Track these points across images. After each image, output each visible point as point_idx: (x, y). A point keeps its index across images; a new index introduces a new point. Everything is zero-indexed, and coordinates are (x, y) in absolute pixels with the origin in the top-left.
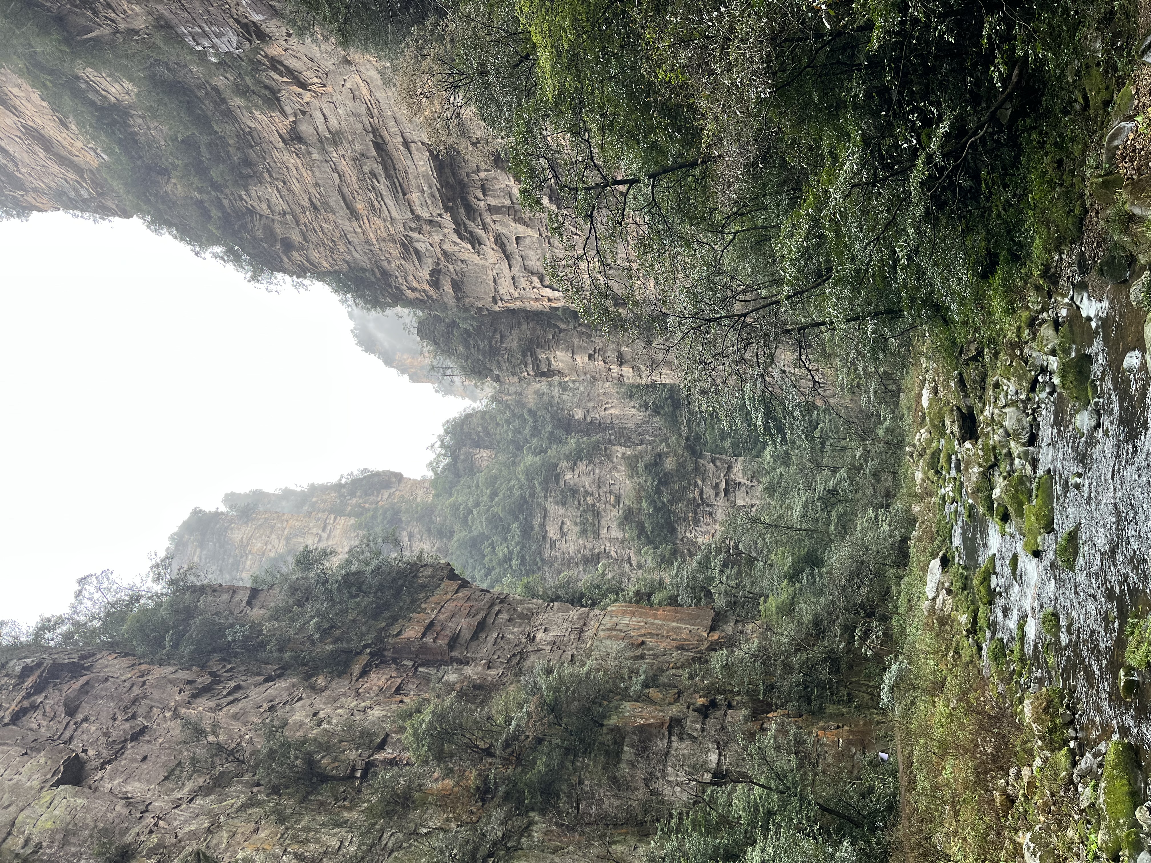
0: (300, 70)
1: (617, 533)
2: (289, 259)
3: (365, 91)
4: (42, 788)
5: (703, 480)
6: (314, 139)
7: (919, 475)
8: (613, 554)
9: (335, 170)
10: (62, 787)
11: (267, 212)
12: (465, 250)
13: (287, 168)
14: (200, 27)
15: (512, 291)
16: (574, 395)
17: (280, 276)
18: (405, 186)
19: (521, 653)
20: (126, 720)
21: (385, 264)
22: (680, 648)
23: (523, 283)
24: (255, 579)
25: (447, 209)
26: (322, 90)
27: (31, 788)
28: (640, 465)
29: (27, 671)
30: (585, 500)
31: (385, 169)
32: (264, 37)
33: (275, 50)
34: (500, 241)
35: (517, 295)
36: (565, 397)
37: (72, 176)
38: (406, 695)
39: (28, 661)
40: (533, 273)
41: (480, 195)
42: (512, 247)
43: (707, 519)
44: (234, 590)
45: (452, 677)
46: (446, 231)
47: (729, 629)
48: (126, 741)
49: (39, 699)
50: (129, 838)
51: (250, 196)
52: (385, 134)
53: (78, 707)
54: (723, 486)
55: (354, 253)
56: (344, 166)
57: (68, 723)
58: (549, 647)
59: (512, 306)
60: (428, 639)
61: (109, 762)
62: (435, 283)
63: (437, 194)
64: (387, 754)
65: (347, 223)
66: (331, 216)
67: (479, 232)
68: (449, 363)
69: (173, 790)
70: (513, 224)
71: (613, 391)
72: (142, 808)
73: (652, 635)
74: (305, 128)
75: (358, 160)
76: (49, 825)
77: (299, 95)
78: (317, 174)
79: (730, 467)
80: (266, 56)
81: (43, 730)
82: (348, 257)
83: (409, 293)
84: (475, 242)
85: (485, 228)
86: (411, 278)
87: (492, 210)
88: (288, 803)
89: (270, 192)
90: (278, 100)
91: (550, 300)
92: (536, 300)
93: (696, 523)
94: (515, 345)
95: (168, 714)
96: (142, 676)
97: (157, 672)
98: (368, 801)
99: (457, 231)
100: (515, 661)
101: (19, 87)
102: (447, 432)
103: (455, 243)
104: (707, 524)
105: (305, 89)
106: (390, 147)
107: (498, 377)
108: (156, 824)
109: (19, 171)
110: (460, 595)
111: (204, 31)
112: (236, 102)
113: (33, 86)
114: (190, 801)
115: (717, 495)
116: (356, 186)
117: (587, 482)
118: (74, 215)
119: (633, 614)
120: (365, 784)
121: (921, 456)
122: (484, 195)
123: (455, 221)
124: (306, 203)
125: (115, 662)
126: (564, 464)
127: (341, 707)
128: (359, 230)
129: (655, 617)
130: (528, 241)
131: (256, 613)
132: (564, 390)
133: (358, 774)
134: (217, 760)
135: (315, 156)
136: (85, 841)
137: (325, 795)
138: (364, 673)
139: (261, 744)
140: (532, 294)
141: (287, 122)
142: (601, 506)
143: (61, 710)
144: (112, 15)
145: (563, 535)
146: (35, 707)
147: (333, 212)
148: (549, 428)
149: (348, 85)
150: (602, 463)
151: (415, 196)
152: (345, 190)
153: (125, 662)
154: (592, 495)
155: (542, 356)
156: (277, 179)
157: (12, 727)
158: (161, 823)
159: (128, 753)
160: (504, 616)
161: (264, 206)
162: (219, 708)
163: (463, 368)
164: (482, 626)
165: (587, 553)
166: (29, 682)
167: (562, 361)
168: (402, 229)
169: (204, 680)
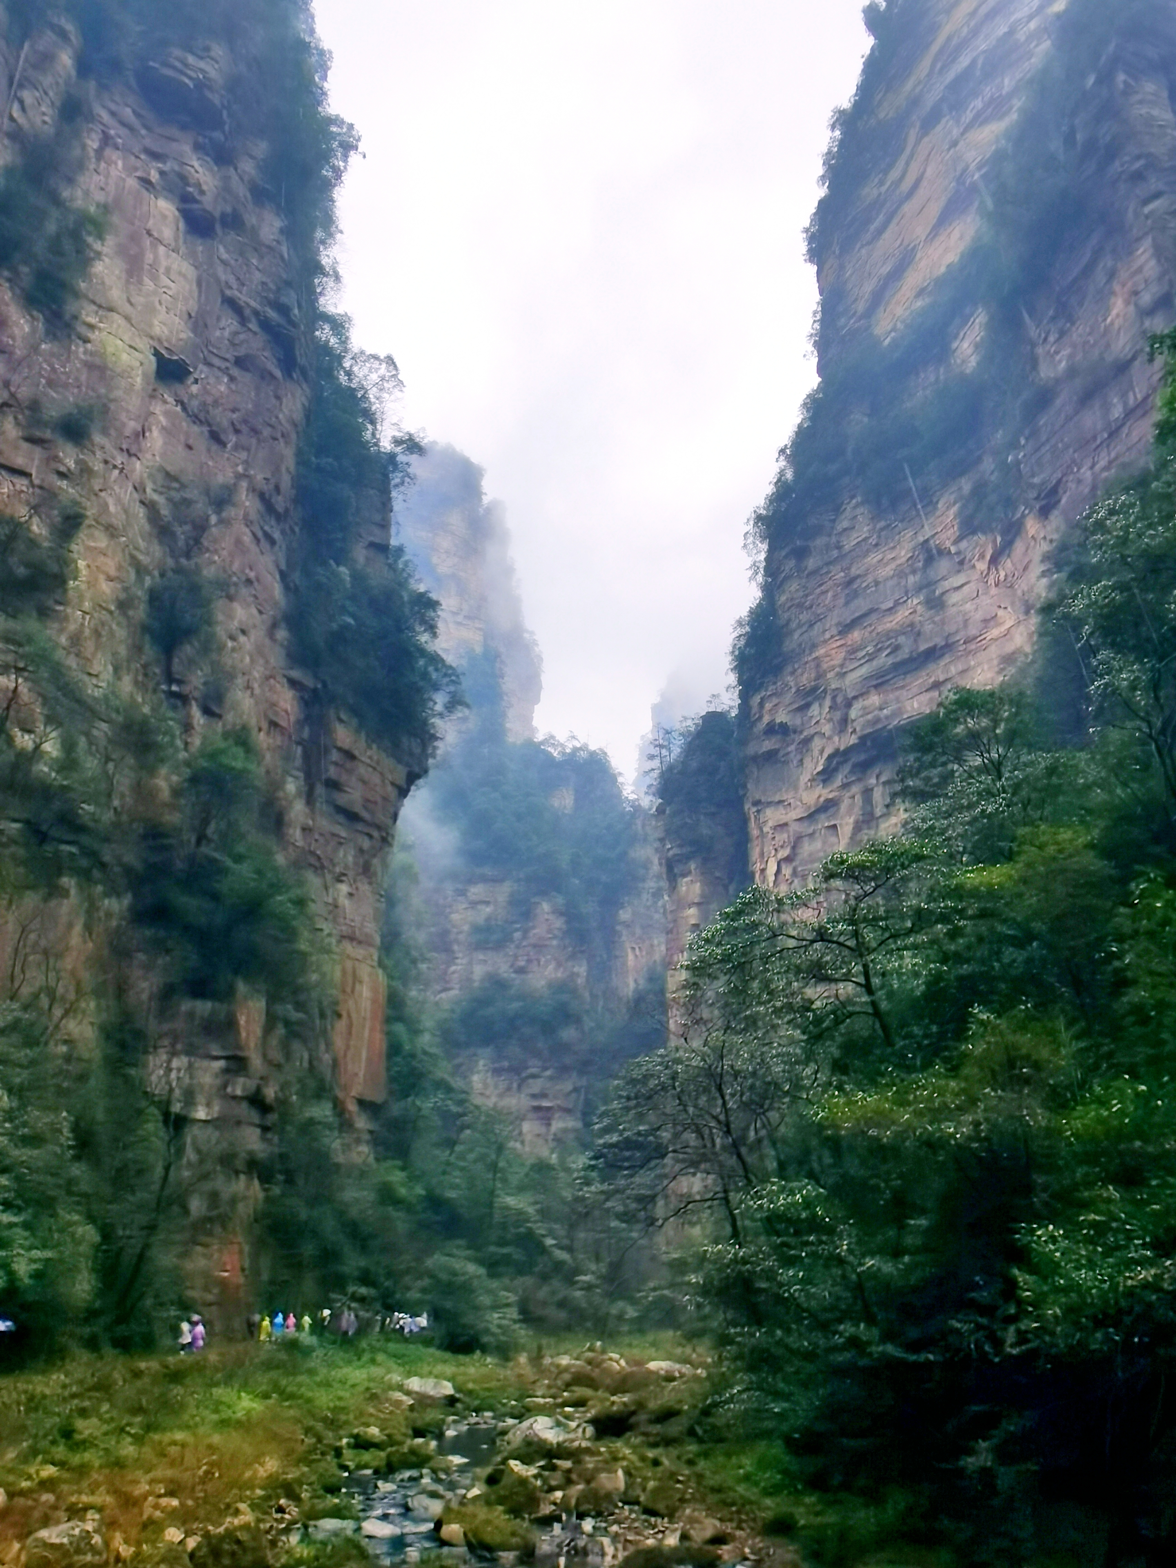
0: (1013, 555)
1: (479, 971)
2: (786, 557)
3: (995, 632)
4: (152, 338)
5: (551, 1078)
6: (932, 574)
7: (565, 1361)
8: (453, 968)
9: (897, 603)
10: (153, 359)
11: (839, 527)
12: (815, 764)
13: (894, 548)
14: (1048, 440)
15: (770, 824)
16: (648, 908)
17: (764, 547)
18: (885, 687)
19: (323, 867)
20: (233, 424)
21: (789, 669)
22: (335, 1064)
23: (782, 837)
24: (400, 550)
25: (863, 739)
26: (991, 581)
27: (151, 326)
28: (565, 997)
29: (283, 310)
30: (517, 930)
31: (903, 663)
32: (1044, 512)
33: (1032, 526)
34: (828, 806)
35: (765, 829)
36: (645, 896)
37: (861, 307)
38: (268, 733)
39: (296, 311)
40: (794, 848)
41: (883, 778)
42: (824, 821)
43: (502, 1086)
44: (385, 525)
45: (291, 787)
46: (836, 739)
47: (362, 1123)
48: (209, 425)
49: (253, 326)
50: (98, 438)
51: (855, 507)
52: (947, 659)
53: (247, 370)
54: (545, 1103)
55: (799, 632)
56: (902, 615)
57: (226, 360)
58: (330, 900)
59: (752, 824)
60: (335, 756)
61: (184, 409)
62: (772, 730)
63: (880, 726)
64: (198, 717)
65: (834, 621)
66: (842, 601)
67: (839, 780)
68: (676, 751)
69: (154, 483)
70: (851, 820)
71: (657, 957)
72: (133, 451)
73: (350, 1026)
74: (943, 566)
75: (912, 630)
76: (110, 350)
77: (982, 556)
78: (890, 583)
79: (568, 1111)
80: (1023, 516)
81: (218, 333)
82: (793, 625)
83: (756, 700)
84: (826, 776)
85: (845, 786)
86: (775, 701)
87: (867, 793)
88: (140, 612)
89: (863, 530)
90: (974, 533)
91: (763, 871)
92: (762, 854)
93: (497, 1072)
94: (705, 831)
95: (240, 469)
96: (283, 436)
97: (288, 453)
98: (144, 702)
99: (836, 753)
100: (312, 860)
101: (961, 238)
102: (593, 754)
103: (822, 752)
104: (496, 1086)
105: (990, 562)
106: (931, 666)
107: (664, 812)
108: (115, 467)
109: (862, 246)
110: (390, 788)
111: (1043, 444)
112: (966, 485)
113: (962, 255)
114: (142, 502)
115: (534, 1096)
116: (880, 629)
117: (539, 931)
118: (815, 313)
119: (374, 1001)
120: (163, 696)
121: (589, 1362)
122: (884, 783)
123: (849, 750)
124: (854, 571)
125: (299, 406)
126: (560, 900)
127: (252, 661)
128: (827, 635)
129: (372, 1030)
130: (833, 839)
131: (360, 554)
132: (654, 895)
133: (174, 688)
134: (187, 528)
135: (911, 579)
136: (93, 390)
137: (150, 652)
138: (293, 683)
139: (209, 572)
140: (769, 849)
141: (948, 544)
142: (511, 950)
143: (242, 352)
144: (1051, 339)
145: (474, 904)
146: (243, 320)
147: (847, 603)
148: (604, 878)
149: (1001, 613)
150: (565, 947)
151: (874, 699)
152: (874, 617)
153: (299, 416)
154: (525, 937)
155: (693, 866)
156: (879, 537)
157: (219, 300)
158: (116, 472)
159: (196, 429)
160: (366, 844)
161: (845, 524)
162: (248, 523)
163: (671, 768)
164: (352, 817)
165: (452, 937)
166: (272, 314)
167: (688, 891)
168: (833, 686)
169: (280, 503)
